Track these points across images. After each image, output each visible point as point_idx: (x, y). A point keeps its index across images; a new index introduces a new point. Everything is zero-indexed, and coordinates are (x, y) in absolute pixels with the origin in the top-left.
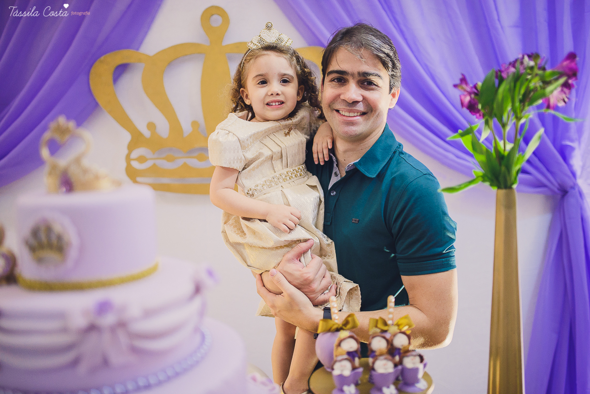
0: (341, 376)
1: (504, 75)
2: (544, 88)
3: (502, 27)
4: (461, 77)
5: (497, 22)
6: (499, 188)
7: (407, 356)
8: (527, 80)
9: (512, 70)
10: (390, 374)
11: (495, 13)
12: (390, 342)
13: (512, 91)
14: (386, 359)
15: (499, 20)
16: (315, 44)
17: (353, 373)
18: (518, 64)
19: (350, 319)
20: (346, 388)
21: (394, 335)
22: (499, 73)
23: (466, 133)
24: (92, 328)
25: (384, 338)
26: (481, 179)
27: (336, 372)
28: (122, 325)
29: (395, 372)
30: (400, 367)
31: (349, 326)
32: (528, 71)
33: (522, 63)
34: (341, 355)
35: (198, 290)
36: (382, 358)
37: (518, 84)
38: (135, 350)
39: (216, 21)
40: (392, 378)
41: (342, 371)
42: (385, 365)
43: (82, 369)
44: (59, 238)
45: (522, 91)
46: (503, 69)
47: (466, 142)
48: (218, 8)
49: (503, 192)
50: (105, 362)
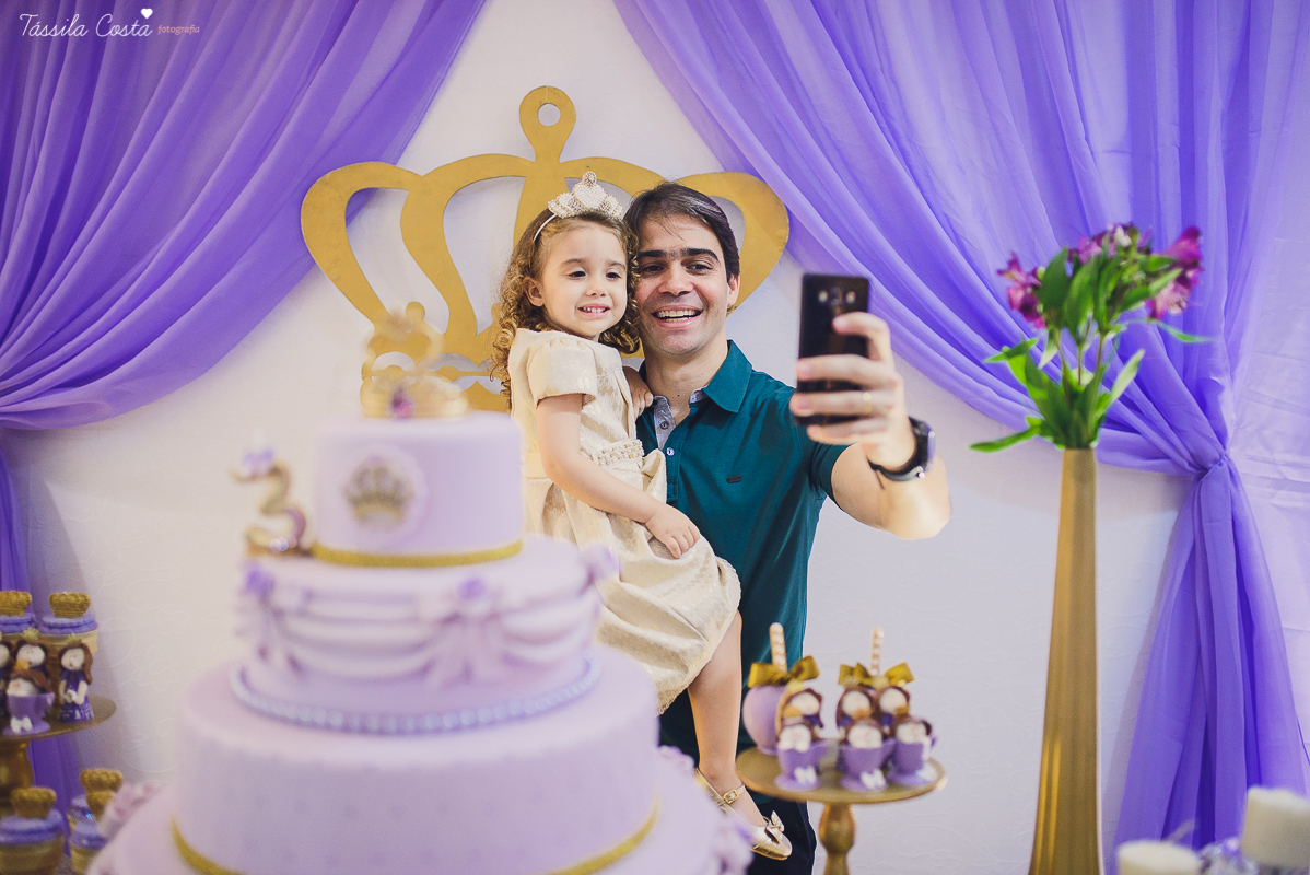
0: (793, 753)
1: (1083, 257)
2: (1146, 283)
4: (1009, 257)
6: (1068, 446)
7: (903, 725)
8: (1119, 268)
9: (1096, 250)
10: (874, 750)
12: (874, 703)
13: (1095, 285)
14: (870, 725)
16: (736, 169)
17: (813, 747)
18: (1105, 241)
19: (805, 664)
20: (799, 773)
21: (883, 691)
22: (1075, 255)
23: (1017, 350)
24: (452, 619)
25: (866, 695)
26: (1038, 430)
27: (785, 744)
28: (496, 617)
29: (884, 748)
30: (891, 742)
31: (803, 676)
32: (1122, 253)
33: (1112, 240)
34: (794, 716)
35: (591, 580)
36: (861, 722)
37: (1104, 274)
38: (510, 661)
39: (549, 115)
40: (878, 760)
41: (795, 742)
42: (866, 735)
45: (1111, 286)
46: (1081, 248)
47: (1016, 367)
48: (554, 90)
49: (1073, 453)
50: (467, 674)
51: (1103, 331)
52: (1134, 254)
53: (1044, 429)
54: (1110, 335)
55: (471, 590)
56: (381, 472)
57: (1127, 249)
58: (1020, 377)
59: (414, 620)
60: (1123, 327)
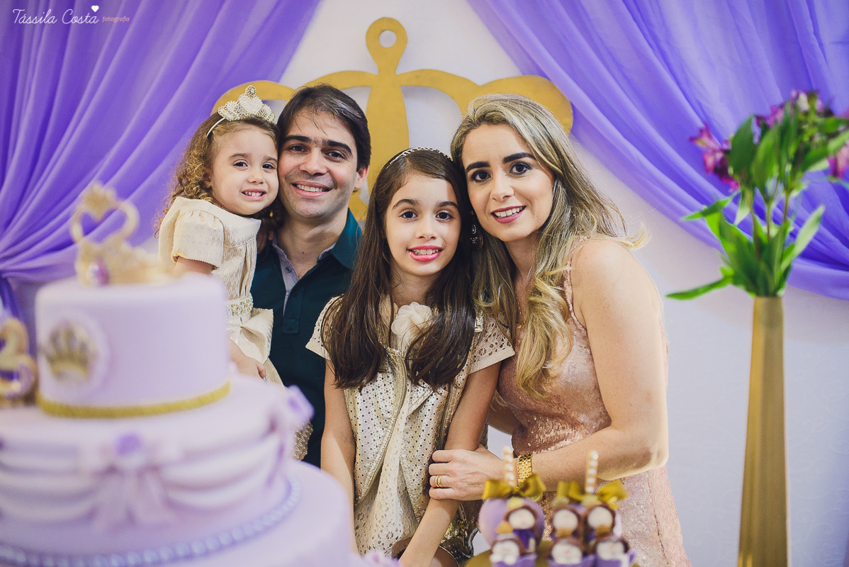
1: (770, 123)
2: (826, 144)
3: (821, 45)
5: (813, 36)
6: (758, 294)
7: (604, 541)
8: (800, 130)
10: (574, 566)
11: (810, 22)
12: (583, 520)
13: (779, 148)
14: (569, 543)
15: (816, 34)
16: (532, 73)
17: (520, 561)
19: (531, 481)
21: (591, 509)
22: (763, 120)
23: (713, 209)
24: (112, 471)
25: (574, 512)
26: (731, 279)
27: (496, 558)
28: (154, 469)
29: (584, 563)
30: (591, 558)
31: (528, 492)
32: (803, 118)
33: (796, 104)
34: (505, 532)
35: (273, 427)
36: (564, 541)
38: (170, 504)
39: (388, 39)
41: (504, 556)
42: (567, 552)
43: (99, 526)
44: (84, 347)
45: (793, 150)
47: (711, 224)
48: (391, 20)
49: (762, 301)
50: (130, 519)
51: (788, 189)
52: (814, 118)
53: (736, 280)
54: (795, 194)
55: (128, 444)
56: (70, 335)
57: (806, 113)
58: (714, 231)
59: (75, 472)
60: (804, 186)
